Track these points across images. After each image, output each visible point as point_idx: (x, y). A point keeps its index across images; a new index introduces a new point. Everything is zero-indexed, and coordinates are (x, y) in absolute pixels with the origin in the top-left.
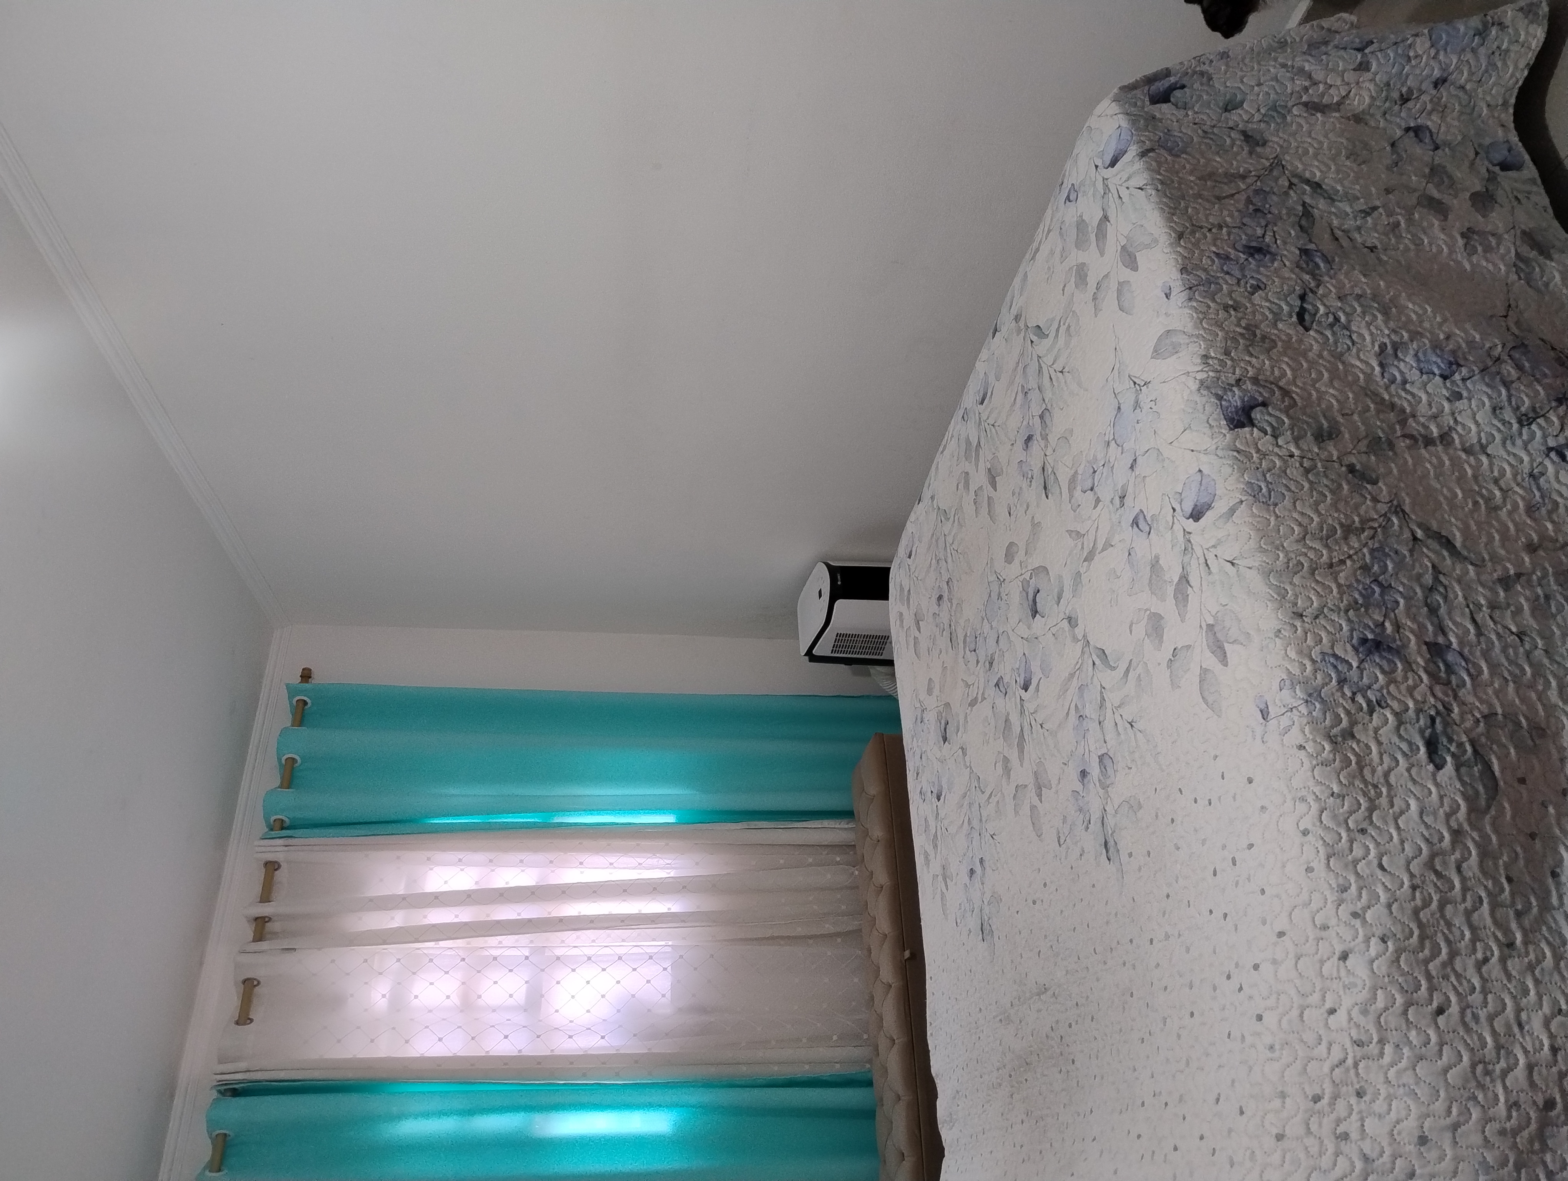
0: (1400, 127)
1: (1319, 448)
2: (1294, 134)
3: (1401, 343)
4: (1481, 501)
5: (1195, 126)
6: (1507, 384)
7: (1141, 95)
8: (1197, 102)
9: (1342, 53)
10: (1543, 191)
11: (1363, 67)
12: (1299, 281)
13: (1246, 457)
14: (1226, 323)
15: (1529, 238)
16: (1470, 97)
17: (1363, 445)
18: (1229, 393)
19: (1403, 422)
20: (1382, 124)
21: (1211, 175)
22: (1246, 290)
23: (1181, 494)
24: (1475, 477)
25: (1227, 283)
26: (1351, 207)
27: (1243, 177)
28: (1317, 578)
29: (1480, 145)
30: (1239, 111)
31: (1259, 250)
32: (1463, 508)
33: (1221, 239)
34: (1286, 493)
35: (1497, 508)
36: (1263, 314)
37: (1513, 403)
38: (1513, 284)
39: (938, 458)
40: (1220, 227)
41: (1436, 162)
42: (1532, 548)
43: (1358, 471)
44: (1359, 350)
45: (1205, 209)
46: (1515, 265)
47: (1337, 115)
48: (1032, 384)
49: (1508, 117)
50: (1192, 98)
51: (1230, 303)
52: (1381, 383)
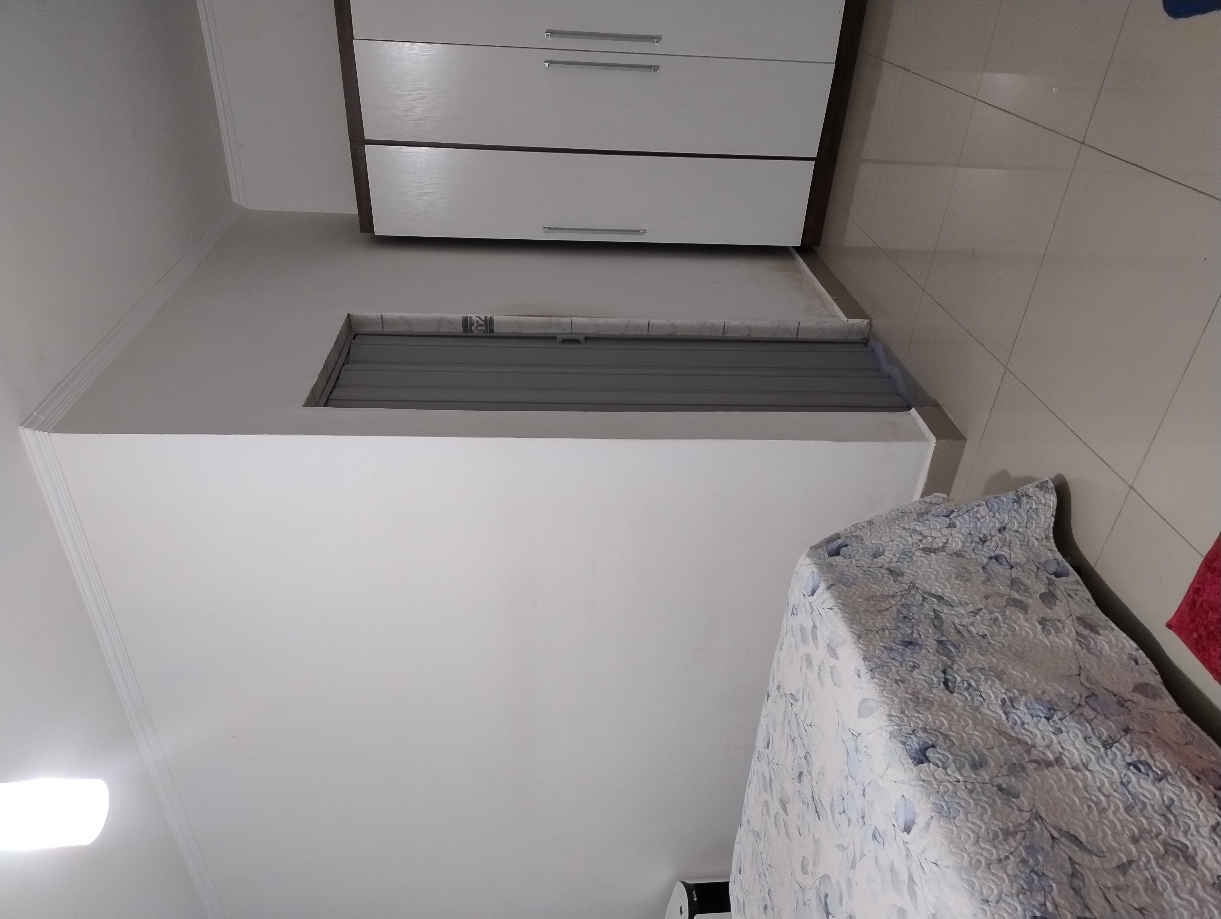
0: (985, 557)
1: (976, 774)
2: (920, 567)
3: (1015, 697)
4: (1093, 806)
5: (858, 568)
6: (1089, 721)
7: (823, 552)
8: (856, 554)
9: (937, 519)
10: (1084, 588)
11: (952, 525)
12: (940, 661)
13: (929, 784)
14: (899, 691)
15: (1081, 620)
16: (1024, 535)
17: (1004, 771)
18: (909, 740)
19: (1028, 752)
20: (974, 556)
21: (872, 597)
22: (907, 669)
23: (895, 814)
24: (1085, 787)
25: (894, 665)
26: (965, 610)
27: (893, 597)
28: (993, 871)
29: (1039, 563)
30: (882, 557)
31: (911, 643)
32: (1081, 811)
33: (885, 637)
34: (960, 809)
35: (1104, 810)
36: (921, 684)
37: (1097, 734)
38: (1079, 652)
39: (748, 790)
40: (884, 630)
41: (1013, 576)
42: (1135, 840)
43: (1005, 789)
44: (988, 705)
45: (872, 619)
46: (1077, 640)
47: (944, 553)
48: (795, 734)
49: (1052, 543)
50: (853, 551)
51: (898, 678)
52: (1008, 725)
